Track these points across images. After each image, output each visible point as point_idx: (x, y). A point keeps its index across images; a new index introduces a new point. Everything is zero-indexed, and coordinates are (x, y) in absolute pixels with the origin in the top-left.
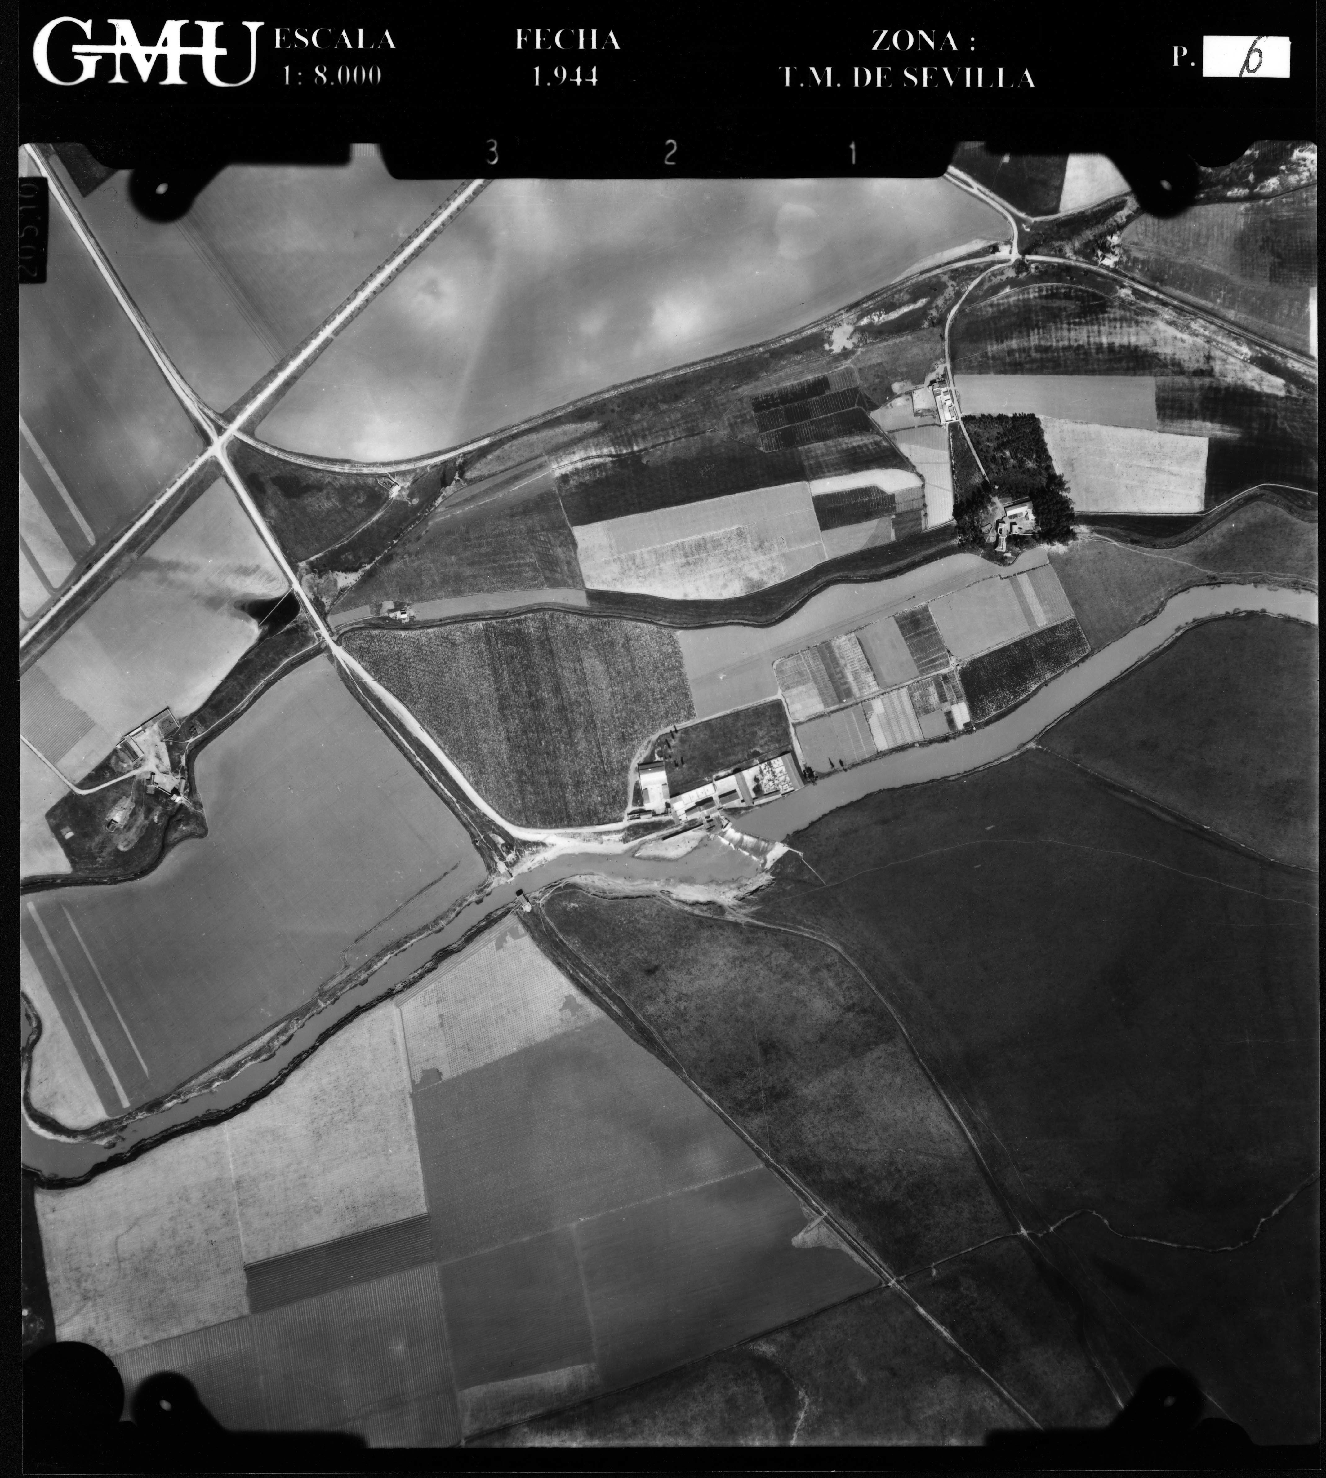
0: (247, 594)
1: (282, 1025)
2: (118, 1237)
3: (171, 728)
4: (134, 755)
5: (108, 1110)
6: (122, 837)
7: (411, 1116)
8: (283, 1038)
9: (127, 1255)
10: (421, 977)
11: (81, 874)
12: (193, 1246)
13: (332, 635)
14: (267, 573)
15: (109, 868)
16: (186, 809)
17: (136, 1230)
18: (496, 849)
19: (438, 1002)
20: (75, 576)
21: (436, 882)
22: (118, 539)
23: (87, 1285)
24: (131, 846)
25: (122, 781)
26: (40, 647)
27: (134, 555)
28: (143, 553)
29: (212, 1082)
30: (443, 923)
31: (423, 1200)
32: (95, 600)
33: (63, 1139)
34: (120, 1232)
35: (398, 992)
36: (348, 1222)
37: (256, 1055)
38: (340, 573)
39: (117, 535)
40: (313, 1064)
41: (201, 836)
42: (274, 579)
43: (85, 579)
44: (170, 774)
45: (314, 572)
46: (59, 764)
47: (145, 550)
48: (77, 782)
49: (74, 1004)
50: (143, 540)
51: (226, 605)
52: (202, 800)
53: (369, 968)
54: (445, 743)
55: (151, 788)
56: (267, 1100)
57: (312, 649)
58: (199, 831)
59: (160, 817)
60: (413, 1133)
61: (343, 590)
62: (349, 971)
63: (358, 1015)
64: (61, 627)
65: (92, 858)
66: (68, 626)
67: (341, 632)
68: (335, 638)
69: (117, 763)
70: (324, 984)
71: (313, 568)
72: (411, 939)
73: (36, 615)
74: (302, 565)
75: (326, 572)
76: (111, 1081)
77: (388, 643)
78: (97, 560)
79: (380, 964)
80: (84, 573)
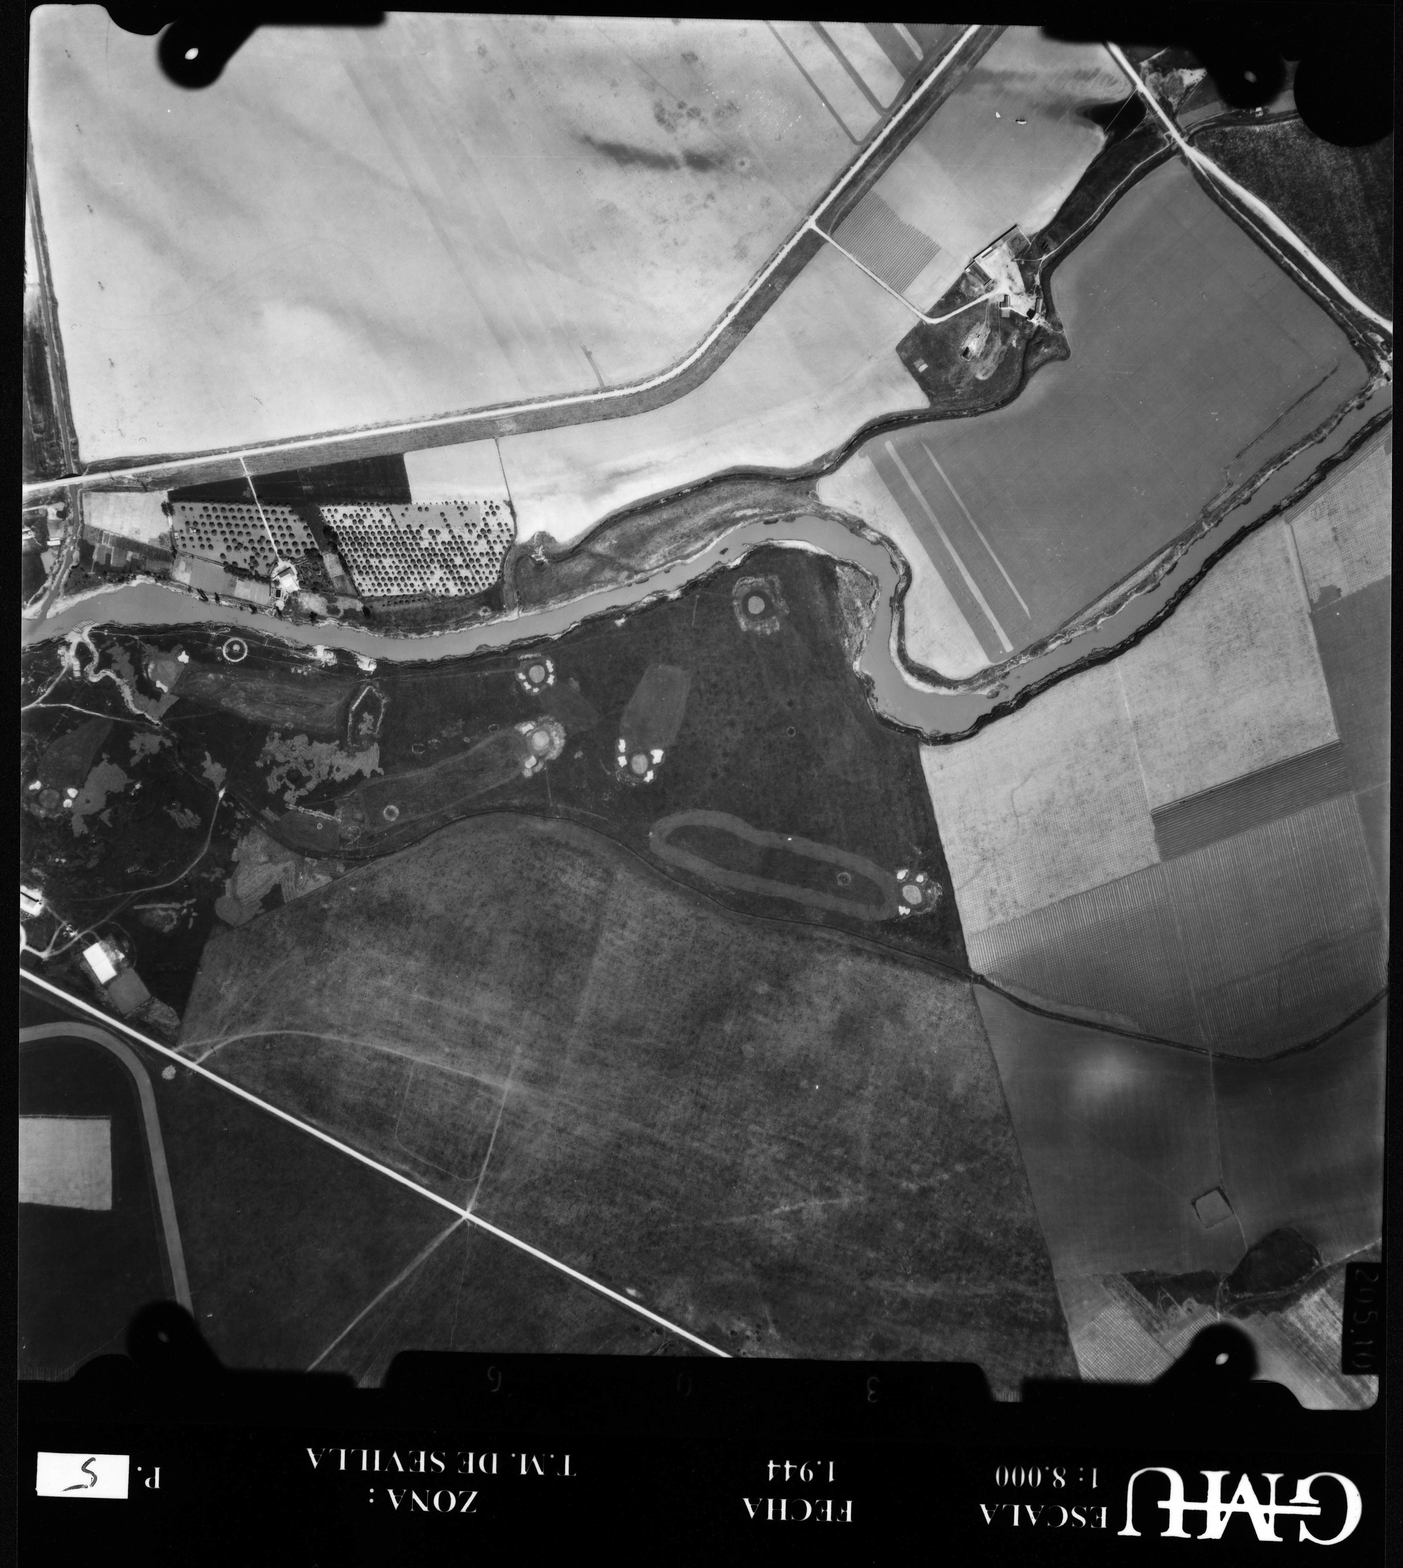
0: (1090, 100)
1: (1168, 551)
2: (1013, 790)
3: (1023, 245)
4: (985, 278)
5: (990, 656)
6: (979, 365)
7: (1312, 637)
8: (1168, 567)
9: (1024, 810)
10: (1309, 490)
11: (940, 408)
12: (1094, 795)
13: (1182, 136)
14: (1107, 76)
15: (970, 399)
16: (1045, 331)
17: (1031, 781)
18: (1377, 349)
19: (1330, 514)
20: (905, 94)
21: (1316, 387)
22: (947, 52)
23: (986, 844)
24: (990, 374)
25: (974, 307)
26: (874, 171)
27: (965, 67)
28: (975, 64)
29: (1098, 618)
30: (1325, 431)
31: (1333, 726)
32: (928, 118)
33: (943, 691)
34: (1015, 785)
35: (1286, 508)
36: (1256, 756)
37: (1140, 587)
38: (1185, 71)
39: (946, 47)
40: (1203, 591)
41: (1065, 358)
42: (1116, 82)
43: (916, 96)
44: (1025, 296)
45: (1158, 71)
46: (905, 294)
47: (977, 61)
48: (927, 310)
49: (943, 545)
50: (974, 50)
51: (1068, 112)
52: (1062, 320)
53: (1253, 485)
54: (1312, 241)
55: (1006, 310)
56: (1158, 632)
57: (1164, 152)
58: (1063, 353)
59: (1018, 341)
60: (1316, 655)
61: (1189, 88)
62: (1233, 490)
63: (1246, 534)
64: (895, 148)
65: (950, 390)
66: (903, 147)
67: (1192, 132)
68: (1186, 138)
69: (967, 287)
70: (1208, 504)
71: (1156, 66)
72: (1294, 450)
73: (867, 138)
74: (1144, 64)
75: (1171, 70)
76: (991, 624)
77: (1242, 139)
78: (927, 75)
79: (1262, 480)
80: (915, 90)
